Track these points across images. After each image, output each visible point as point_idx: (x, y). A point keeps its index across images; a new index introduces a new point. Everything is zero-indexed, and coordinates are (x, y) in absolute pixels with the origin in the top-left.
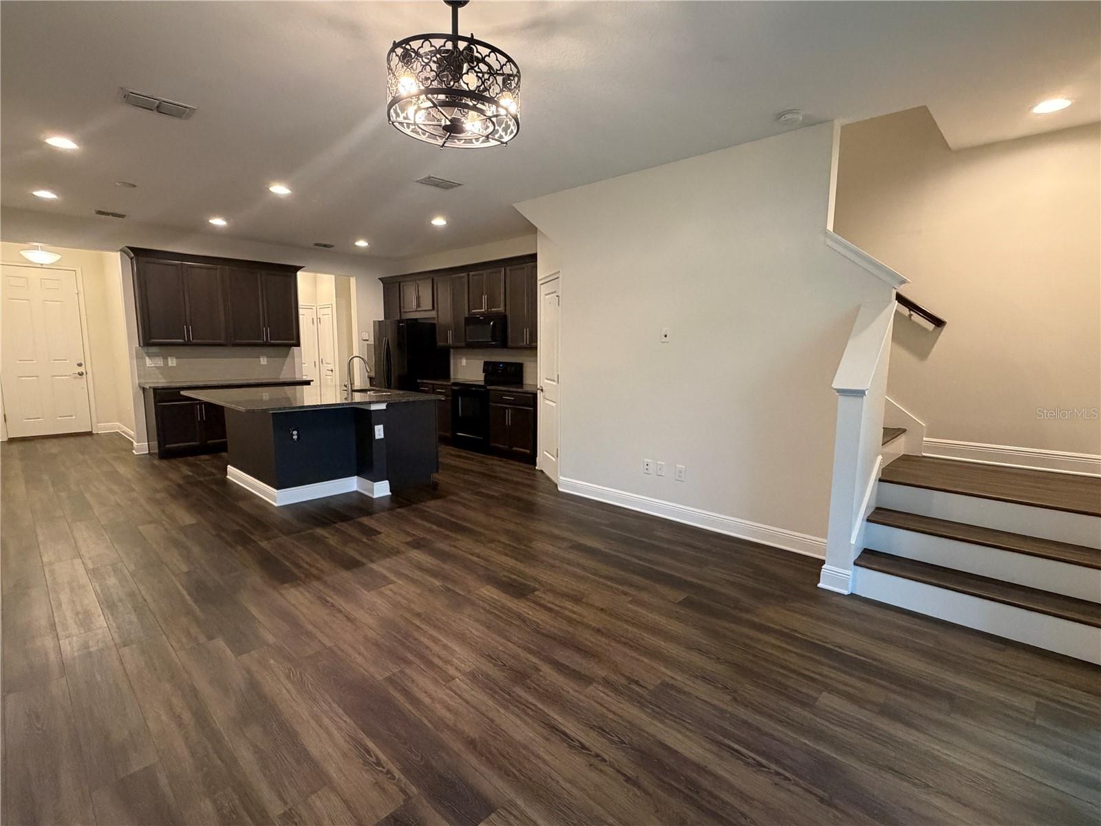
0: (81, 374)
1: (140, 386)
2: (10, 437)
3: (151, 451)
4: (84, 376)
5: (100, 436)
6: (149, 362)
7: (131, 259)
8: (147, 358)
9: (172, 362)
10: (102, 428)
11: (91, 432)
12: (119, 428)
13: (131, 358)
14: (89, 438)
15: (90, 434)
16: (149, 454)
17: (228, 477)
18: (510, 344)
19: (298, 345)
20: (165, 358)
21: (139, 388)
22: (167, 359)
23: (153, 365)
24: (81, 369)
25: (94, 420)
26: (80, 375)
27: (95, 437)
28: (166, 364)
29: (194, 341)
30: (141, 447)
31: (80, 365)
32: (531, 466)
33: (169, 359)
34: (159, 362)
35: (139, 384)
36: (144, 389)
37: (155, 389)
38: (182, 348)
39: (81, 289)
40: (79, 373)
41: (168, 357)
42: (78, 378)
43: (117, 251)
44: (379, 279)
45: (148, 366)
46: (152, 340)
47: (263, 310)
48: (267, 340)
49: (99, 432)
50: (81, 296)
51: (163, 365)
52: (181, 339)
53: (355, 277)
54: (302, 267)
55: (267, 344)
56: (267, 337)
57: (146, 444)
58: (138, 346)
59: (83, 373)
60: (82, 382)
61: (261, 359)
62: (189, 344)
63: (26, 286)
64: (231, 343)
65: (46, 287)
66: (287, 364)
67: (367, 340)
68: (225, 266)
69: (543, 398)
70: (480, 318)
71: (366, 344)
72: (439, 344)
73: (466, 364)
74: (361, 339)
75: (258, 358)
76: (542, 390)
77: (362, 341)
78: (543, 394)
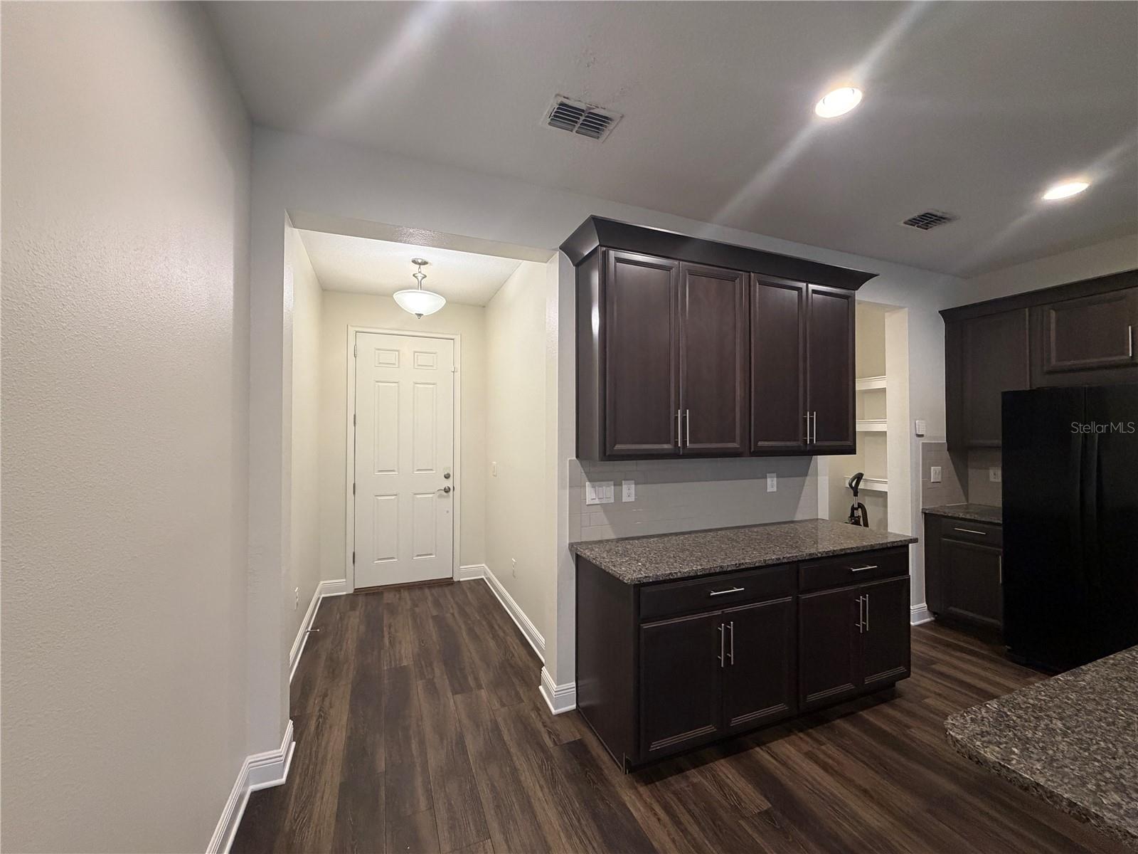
0: (447, 490)
1: (572, 551)
2: (356, 588)
6: (590, 494)
7: (581, 263)
8: (587, 483)
9: (629, 492)
10: (465, 573)
11: (452, 578)
12: (485, 573)
13: (561, 487)
14: (446, 589)
15: (449, 582)
16: (578, 712)
19: (853, 450)
20: (618, 484)
21: (570, 557)
22: (621, 485)
23: (597, 501)
24: (448, 483)
25: (457, 560)
26: (446, 492)
28: (618, 496)
29: (693, 446)
30: (561, 695)
31: (447, 477)
33: (624, 487)
34: (608, 491)
35: (571, 545)
36: (578, 558)
39: (458, 366)
40: (445, 489)
41: (623, 482)
42: (440, 496)
43: (555, 250)
44: (939, 312)
45: (587, 504)
46: (618, 447)
47: (805, 373)
48: (811, 440)
49: (461, 580)
50: (458, 375)
51: (613, 501)
52: (668, 442)
53: (906, 309)
54: (869, 276)
55: (808, 448)
56: (812, 435)
57: (574, 684)
58: (575, 458)
59: (449, 489)
60: (447, 502)
61: (769, 480)
62: (681, 453)
63: (397, 364)
64: (750, 448)
65: (419, 364)
66: (806, 489)
67: (922, 436)
68: (749, 272)
71: (921, 445)
74: (913, 433)
75: (763, 478)
77: (915, 437)
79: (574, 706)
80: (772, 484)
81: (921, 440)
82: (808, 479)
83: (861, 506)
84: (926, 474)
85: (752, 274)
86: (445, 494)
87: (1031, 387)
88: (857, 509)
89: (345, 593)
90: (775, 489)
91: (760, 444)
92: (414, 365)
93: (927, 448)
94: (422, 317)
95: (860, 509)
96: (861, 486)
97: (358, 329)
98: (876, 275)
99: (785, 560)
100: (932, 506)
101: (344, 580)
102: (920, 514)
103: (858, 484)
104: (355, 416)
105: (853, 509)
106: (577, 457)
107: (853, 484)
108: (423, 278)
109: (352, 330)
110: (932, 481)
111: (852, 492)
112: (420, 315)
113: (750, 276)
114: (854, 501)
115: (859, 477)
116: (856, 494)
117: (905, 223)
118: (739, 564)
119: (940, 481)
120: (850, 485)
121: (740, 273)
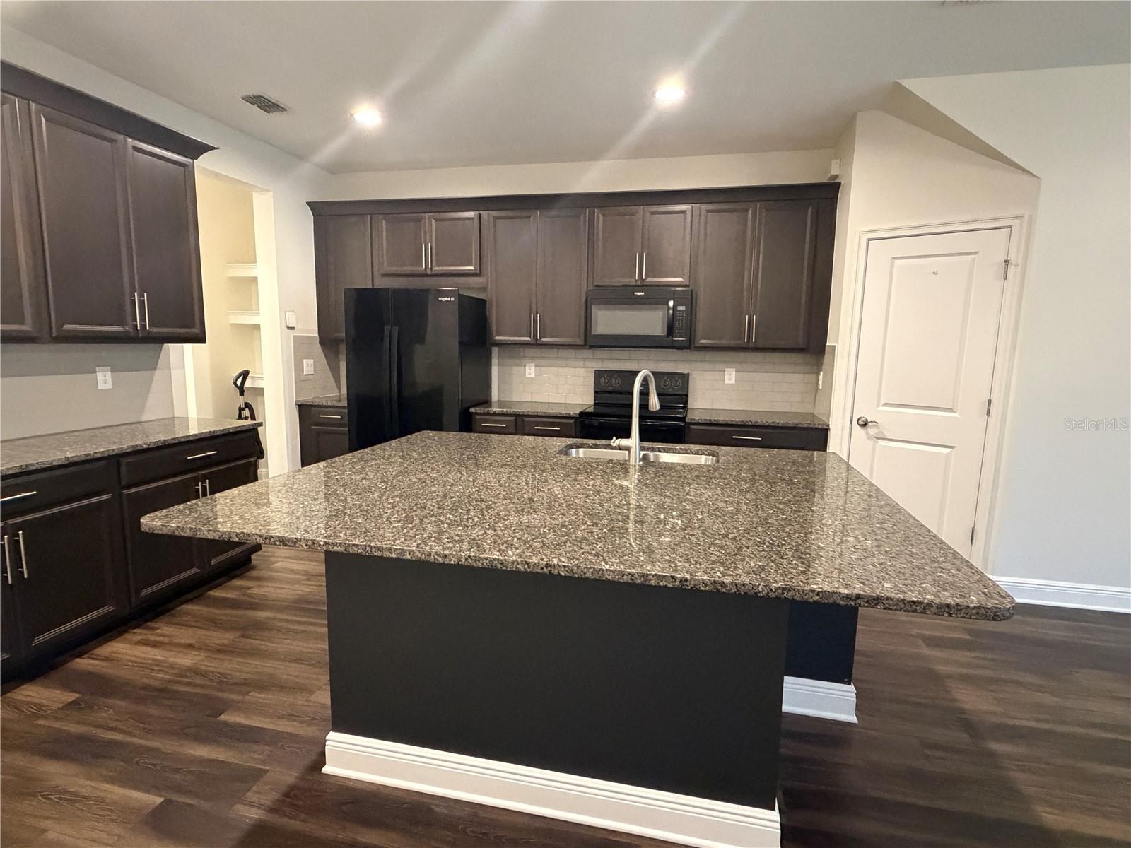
17: (326, 769)
18: (700, 340)
19: (200, 338)
44: (307, 203)
47: (130, 248)
48: (144, 326)
53: (271, 193)
54: (211, 148)
55: (140, 335)
56: (143, 319)
61: (98, 375)
64: (51, 333)
66: (156, 386)
67: (293, 328)
68: (29, 100)
69: (869, 437)
70: (636, 293)
71: (292, 337)
72: (497, 338)
73: (535, 375)
74: (284, 325)
75: (93, 373)
76: (865, 425)
77: (286, 329)
78: (872, 431)
80: (104, 379)
81: (293, 333)
82: (158, 374)
83: (247, 405)
84: (299, 367)
85: (33, 105)
87: (373, 284)
88: (244, 409)
90: (109, 386)
91: (66, 327)
93: (299, 341)
95: (247, 409)
96: (248, 384)
98: (216, 149)
99: (99, 455)
100: (307, 398)
102: (295, 406)
103: (243, 382)
105: (241, 409)
107: (239, 383)
110: (305, 373)
111: (237, 391)
113: (29, 105)
114: (240, 401)
115: (245, 374)
116: (242, 393)
117: (242, 98)
118: (27, 466)
119: (313, 373)
120: (235, 383)
121: (12, 97)
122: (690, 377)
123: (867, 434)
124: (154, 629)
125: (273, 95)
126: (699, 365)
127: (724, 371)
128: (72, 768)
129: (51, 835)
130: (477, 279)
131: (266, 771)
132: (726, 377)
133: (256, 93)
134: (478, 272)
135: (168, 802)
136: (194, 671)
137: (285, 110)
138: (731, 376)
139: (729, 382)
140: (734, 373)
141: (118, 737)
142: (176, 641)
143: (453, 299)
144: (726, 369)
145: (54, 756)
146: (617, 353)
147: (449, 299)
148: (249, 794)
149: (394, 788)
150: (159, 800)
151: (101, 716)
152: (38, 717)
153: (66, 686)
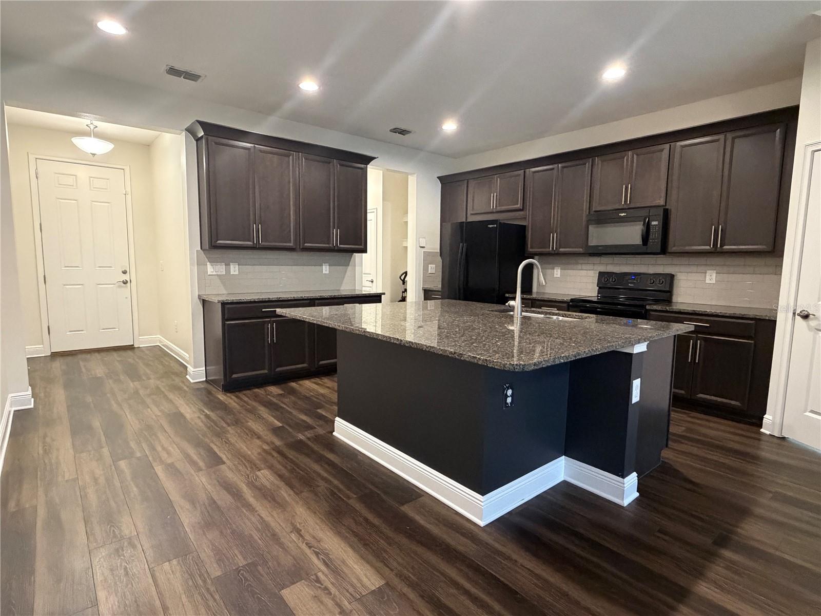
0: (125, 283)
1: (199, 299)
2: (52, 351)
3: (208, 378)
4: (128, 284)
5: (143, 351)
6: (210, 269)
7: (198, 140)
8: (208, 263)
9: (234, 269)
10: (143, 341)
11: (133, 345)
12: (160, 342)
13: (191, 264)
14: (130, 353)
15: (131, 348)
16: (206, 381)
17: (334, 433)
18: (672, 248)
19: (364, 251)
20: (227, 265)
21: (198, 300)
22: (229, 265)
23: (214, 273)
24: (126, 277)
25: (136, 332)
26: (124, 283)
27: (136, 350)
28: (228, 271)
29: (263, 243)
30: (196, 373)
31: (125, 272)
32: (755, 429)
33: (232, 266)
34: (221, 269)
35: (199, 296)
36: (204, 302)
37: (224, 304)
38: (250, 252)
39: (129, 189)
40: (123, 281)
41: (231, 264)
42: (120, 287)
43: (182, 130)
44: (437, 177)
45: (208, 274)
46: (219, 242)
47: (334, 209)
48: (337, 244)
49: (141, 346)
50: (129, 197)
51: (225, 274)
52: (250, 241)
53: (416, 175)
54: (375, 158)
55: (336, 248)
56: (337, 241)
57: (204, 368)
58: (200, 249)
59: (127, 281)
60: (126, 291)
61: (324, 267)
62: (257, 247)
63: (75, 185)
65: (95, 187)
66: (348, 273)
67: (424, 247)
69: (810, 328)
70: (620, 214)
71: (423, 252)
72: (531, 250)
73: (561, 276)
74: (418, 246)
75: (320, 266)
76: (806, 317)
77: (419, 248)
78: (812, 323)
79: (205, 379)
80: (326, 269)
81: (423, 250)
82: (349, 268)
83: (406, 290)
84: (425, 269)
85: (300, 154)
86: (123, 285)
87: (466, 220)
88: (404, 292)
89: (43, 355)
90: (328, 272)
91: (306, 245)
92: (90, 188)
93: (427, 254)
94: (96, 155)
97: (37, 157)
99: (306, 298)
100: (428, 286)
101: (42, 346)
102: (422, 290)
103: (405, 277)
104: (41, 224)
106: (201, 248)
107: (402, 278)
108: (95, 128)
109: (32, 158)
110: (429, 272)
111: (402, 282)
112: (94, 155)
114: (403, 288)
115: (406, 273)
116: (404, 283)
117: (389, 131)
118: (279, 298)
119: (434, 272)
120: (400, 278)
121: (292, 152)
122: (675, 277)
123: (809, 326)
124: (322, 379)
125: (403, 127)
126: (683, 269)
127: (706, 273)
128: (267, 410)
129: (249, 424)
130: (522, 213)
131: (315, 428)
132: (708, 277)
133: (394, 127)
134: (522, 208)
135: (282, 427)
136: (323, 395)
137: (411, 132)
138: (711, 277)
139: (711, 282)
140: (715, 275)
141: (285, 406)
142: (325, 385)
143: (495, 226)
144: (708, 271)
145: (265, 406)
146: (617, 259)
147: (493, 226)
148: (306, 432)
149: (348, 444)
150: (281, 425)
151: (286, 400)
152: (269, 395)
153: (283, 390)
